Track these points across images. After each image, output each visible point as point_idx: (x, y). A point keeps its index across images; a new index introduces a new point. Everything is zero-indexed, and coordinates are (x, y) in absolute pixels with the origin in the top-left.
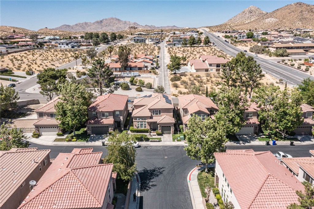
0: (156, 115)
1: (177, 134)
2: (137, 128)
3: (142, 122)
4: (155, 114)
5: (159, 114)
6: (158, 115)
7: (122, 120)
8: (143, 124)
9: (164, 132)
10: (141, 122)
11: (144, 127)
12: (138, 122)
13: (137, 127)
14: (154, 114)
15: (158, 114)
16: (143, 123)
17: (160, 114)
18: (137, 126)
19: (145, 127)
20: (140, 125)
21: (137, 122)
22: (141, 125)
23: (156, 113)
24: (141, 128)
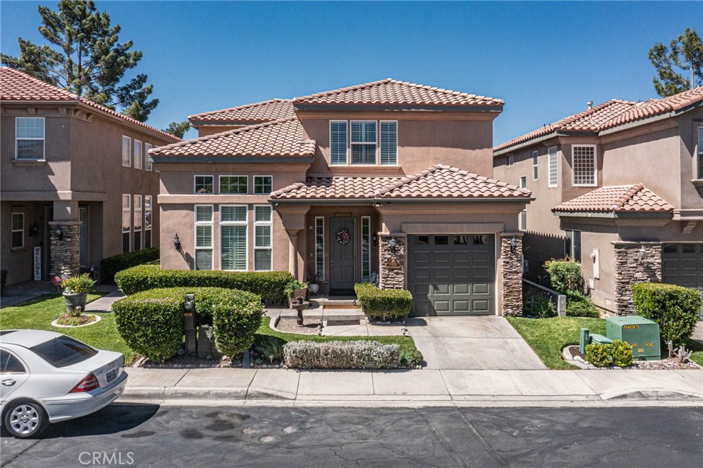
0: (355, 160)
1: (551, 314)
2: (187, 267)
3: (240, 212)
4: (349, 152)
5: (384, 160)
6: (372, 160)
7: (65, 193)
8: (242, 230)
9: (431, 294)
10: (227, 213)
11: (249, 257)
12: (203, 212)
13: (188, 258)
14: (338, 155)
15: (378, 152)
16: (250, 222)
17: (389, 155)
18: (191, 247)
19: (262, 257)
20: (215, 244)
21: (189, 207)
22: (224, 243)
23: (355, 148)
24: (225, 263)
